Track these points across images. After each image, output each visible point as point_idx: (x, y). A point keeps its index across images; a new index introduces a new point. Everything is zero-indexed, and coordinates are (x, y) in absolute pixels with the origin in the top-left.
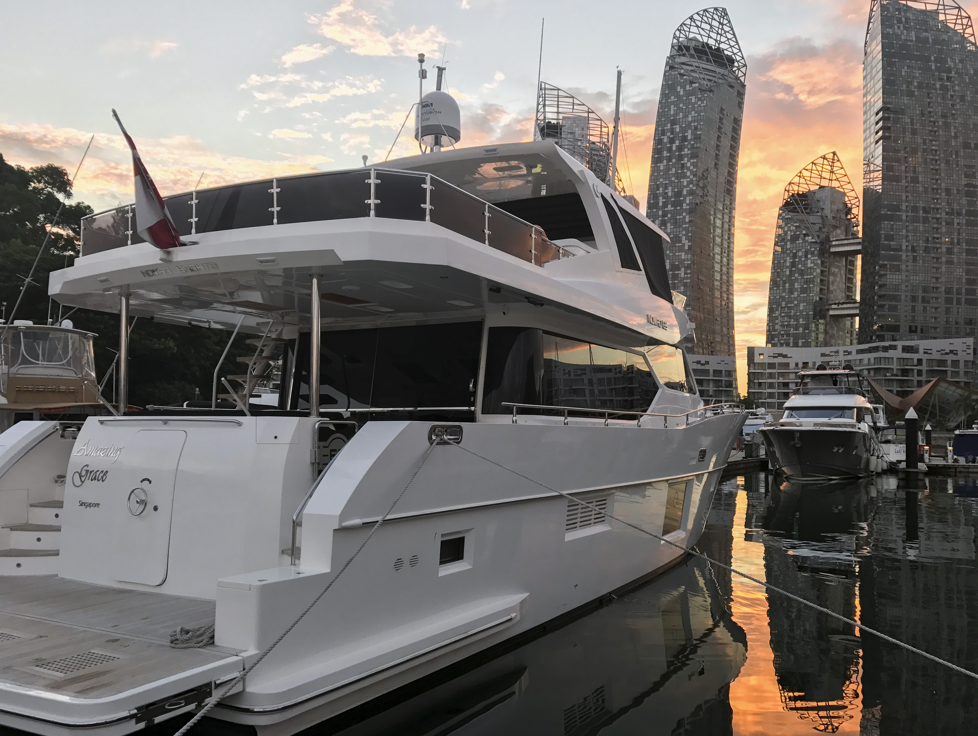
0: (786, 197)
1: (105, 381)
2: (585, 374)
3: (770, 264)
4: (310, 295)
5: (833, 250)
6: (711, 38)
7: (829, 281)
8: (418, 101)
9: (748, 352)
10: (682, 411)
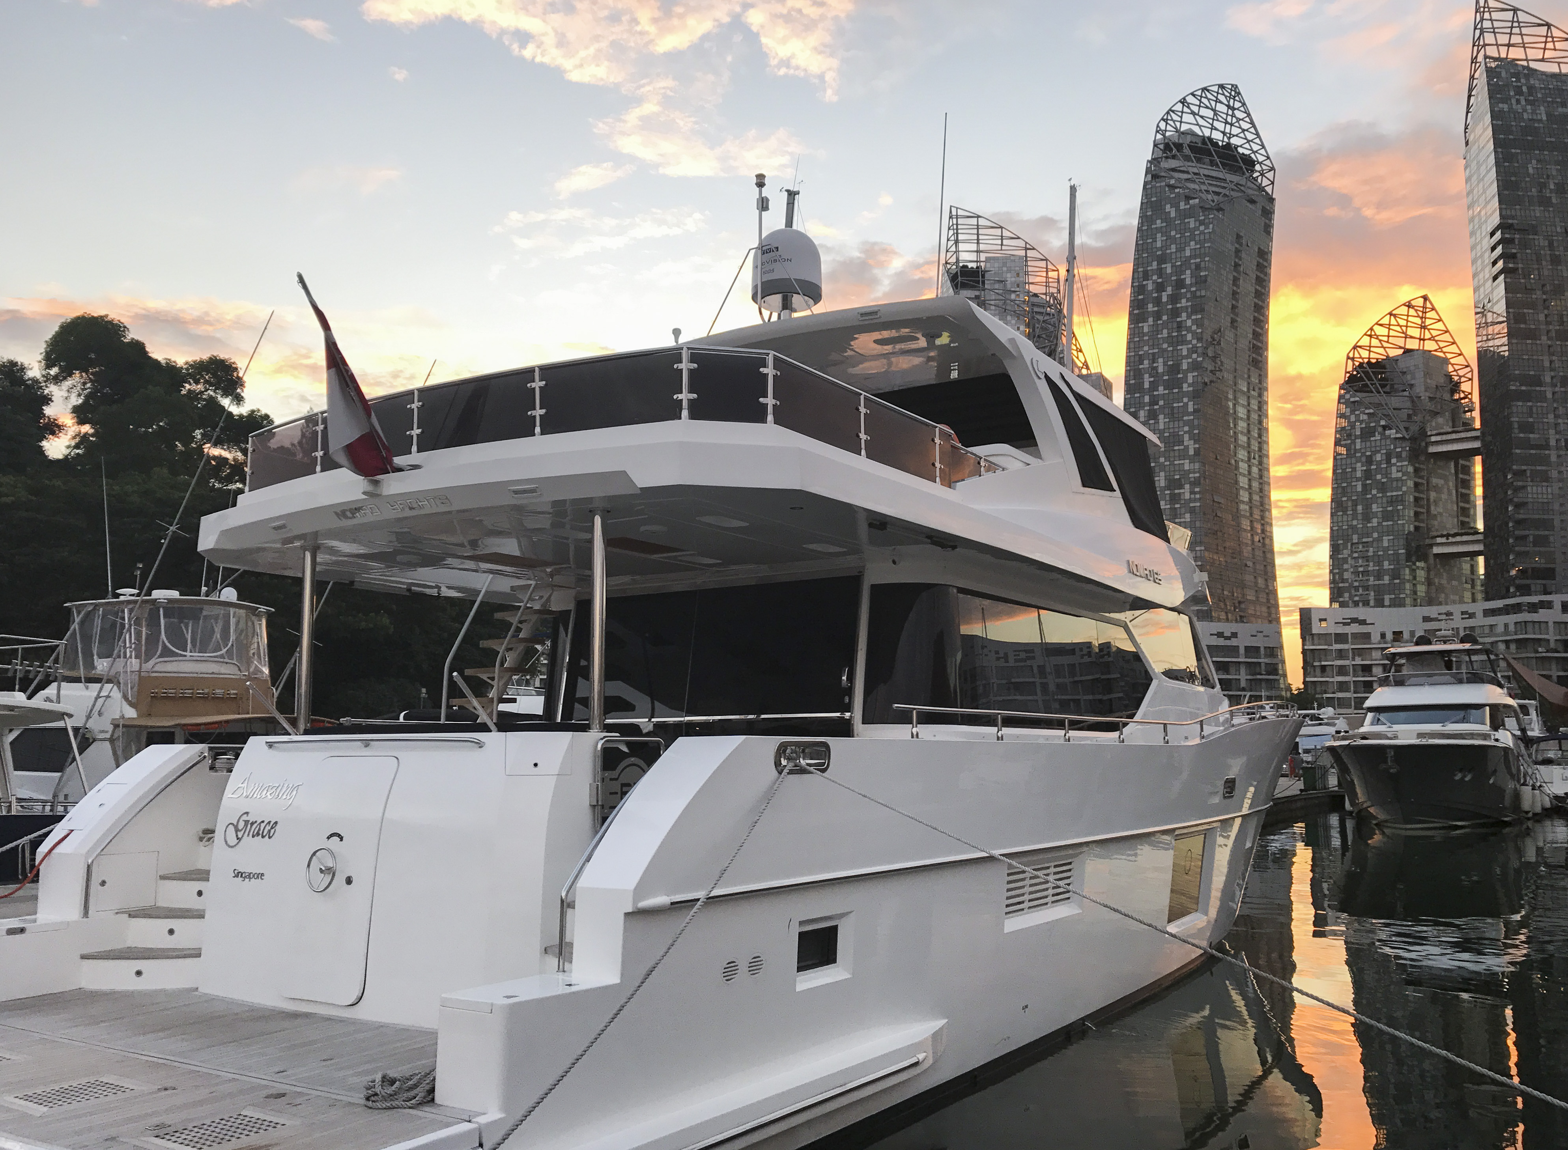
0: (1350, 369)
1: (284, 680)
2: (1033, 658)
3: (1330, 474)
4: (591, 541)
5: (1432, 449)
6: (1216, 129)
7: (1428, 500)
8: (756, 244)
9: (1301, 616)
10: (1193, 716)
